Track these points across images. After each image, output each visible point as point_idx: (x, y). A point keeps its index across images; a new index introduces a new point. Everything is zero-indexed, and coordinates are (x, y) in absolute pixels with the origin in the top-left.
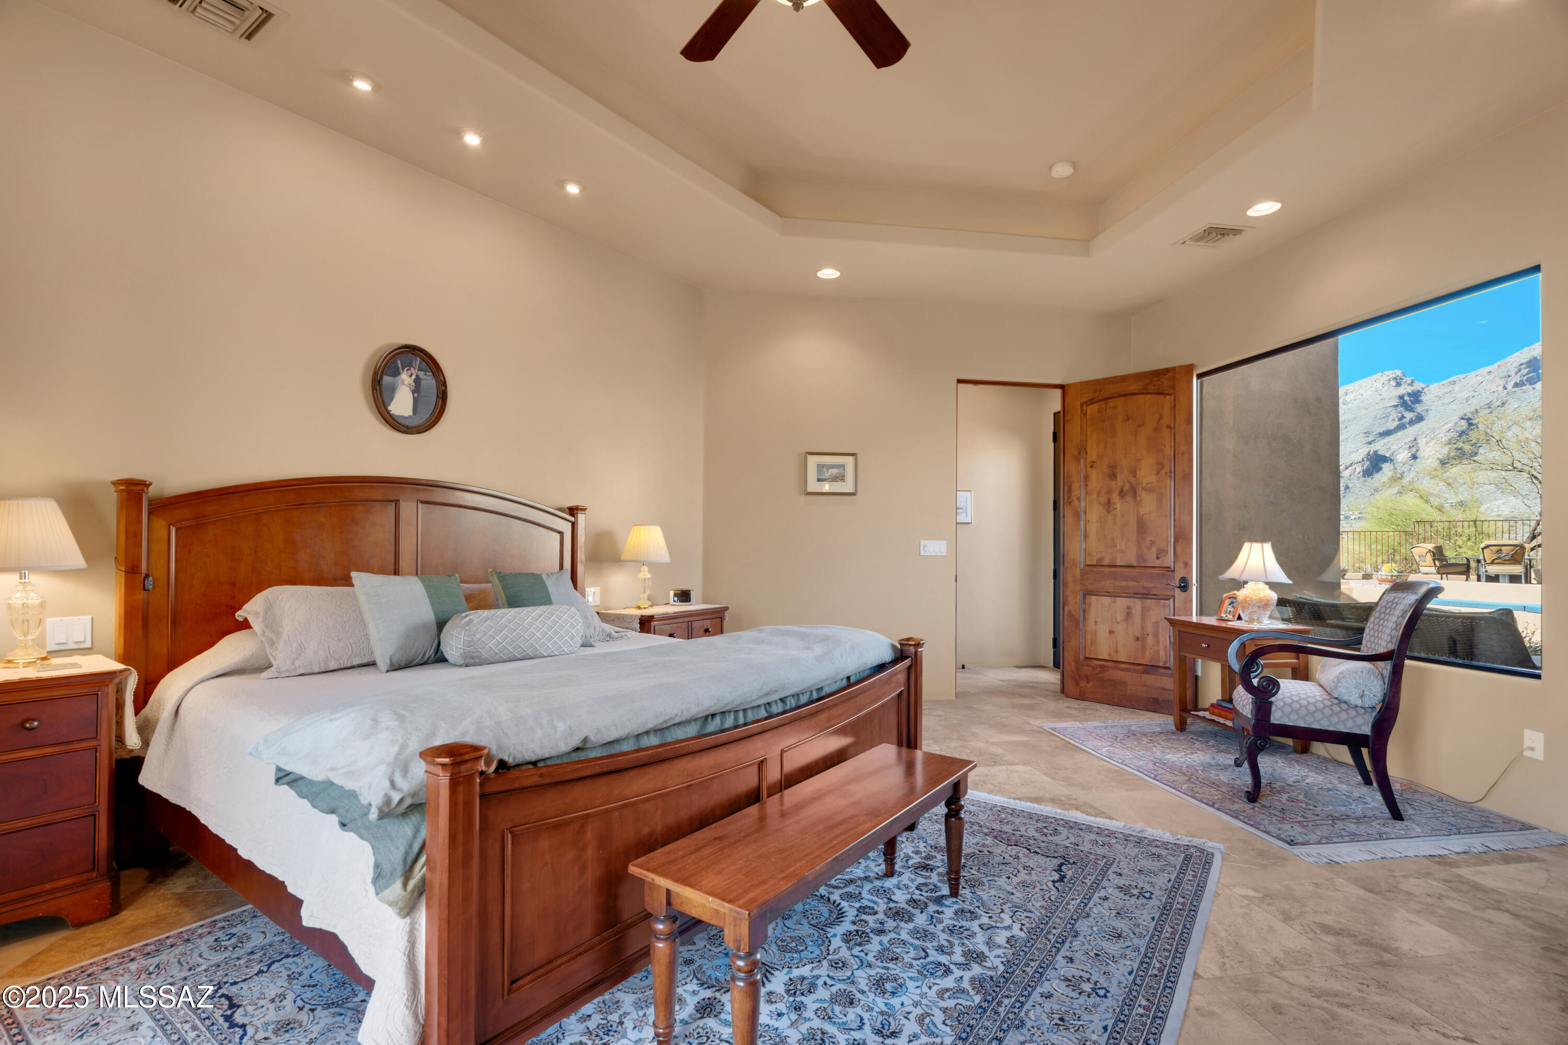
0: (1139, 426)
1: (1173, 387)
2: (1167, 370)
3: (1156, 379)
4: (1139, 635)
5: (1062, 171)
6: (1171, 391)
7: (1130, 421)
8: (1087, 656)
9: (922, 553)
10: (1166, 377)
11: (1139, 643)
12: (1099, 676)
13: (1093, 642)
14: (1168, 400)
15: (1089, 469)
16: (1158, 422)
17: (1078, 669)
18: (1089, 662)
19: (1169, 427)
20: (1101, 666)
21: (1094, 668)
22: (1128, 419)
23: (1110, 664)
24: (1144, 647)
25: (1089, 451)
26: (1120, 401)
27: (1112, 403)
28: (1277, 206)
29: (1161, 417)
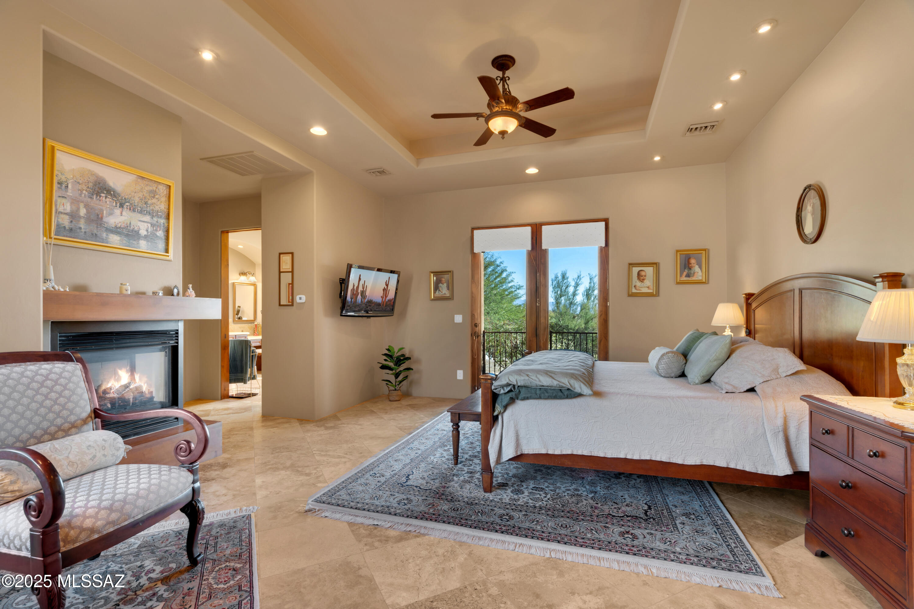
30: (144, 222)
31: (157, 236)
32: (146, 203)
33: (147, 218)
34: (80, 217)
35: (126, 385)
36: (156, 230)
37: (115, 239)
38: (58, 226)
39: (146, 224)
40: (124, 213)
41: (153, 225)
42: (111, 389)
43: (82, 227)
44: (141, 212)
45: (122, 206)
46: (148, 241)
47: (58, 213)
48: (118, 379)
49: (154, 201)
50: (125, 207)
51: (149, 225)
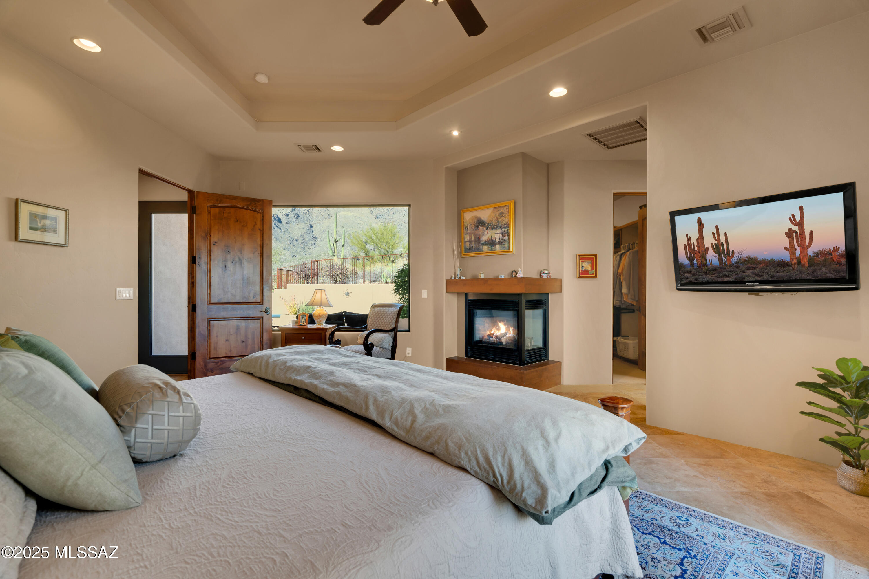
0: (244, 226)
1: (262, 210)
2: (259, 200)
3: (253, 203)
4: (243, 340)
5: (262, 79)
6: (261, 211)
7: (239, 222)
8: (211, 357)
9: (118, 298)
10: (259, 203)
11: (244, 344)
12: (220, 367)
13: (215, 348)
14: (259, 216)
15: (212, 246)
16: (254, 226)
17: (205, 366)
18: (213, 360)
19: (260, 230)
20: (221, 361)
21: (217, 363)
22: (237, 221)
23: (227, 359)
24: (246, 346)
25: (212, 235)
26: (232, 210)
27: (227, 210)
28: (342, 149)
29: (256, 224)
30: (498, 234)
31: (505, 240)
32: (498, 222)
33: (499, 231)
34: (472, 241)
35: (504, 334)
36: (504, 237)
37: (485, 248)
38: (465, 248)
39: (498, 235)
40: (489, 232)
41: (502, 234)
42: (493, 334)
43: (473, 246)
44: (496, 229)
45: (487, 229)
46: (500, 245)
47: (465, 242)
48: (499, 329)
49: (502, 218)
50: (489, 228)
51: (500, 234)
